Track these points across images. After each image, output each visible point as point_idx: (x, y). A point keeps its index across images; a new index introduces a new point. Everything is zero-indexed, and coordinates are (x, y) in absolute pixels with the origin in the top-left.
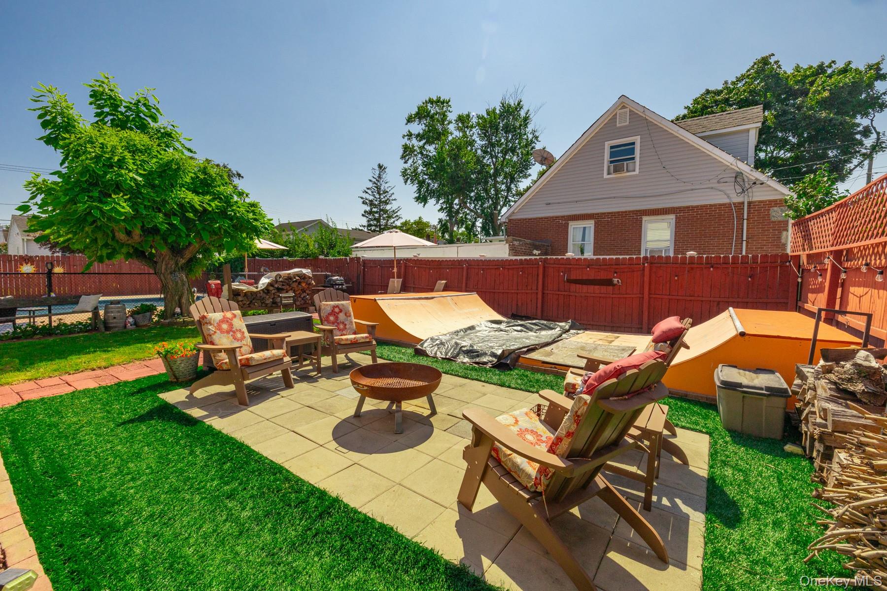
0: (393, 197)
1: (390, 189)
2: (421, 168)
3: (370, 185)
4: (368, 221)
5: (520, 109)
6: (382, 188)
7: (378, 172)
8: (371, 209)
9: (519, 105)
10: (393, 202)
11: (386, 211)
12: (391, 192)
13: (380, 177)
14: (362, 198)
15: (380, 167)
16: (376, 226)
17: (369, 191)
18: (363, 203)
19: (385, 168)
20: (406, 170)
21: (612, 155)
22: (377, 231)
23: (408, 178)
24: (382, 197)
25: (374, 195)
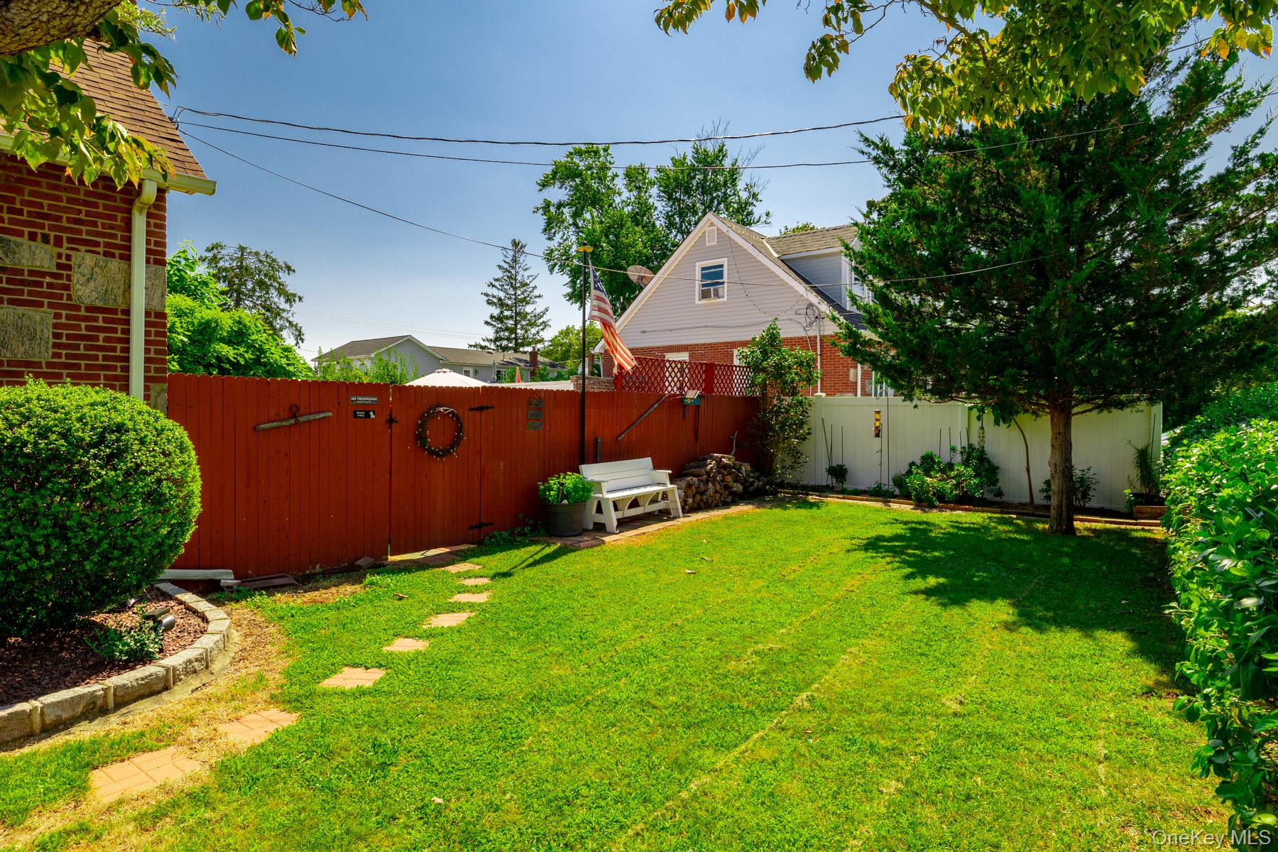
0: (536, 293)
1: (531, 279)
2: (574, 248)
3: (499, 274)
4: (497, 332)
5: (724, 156)
6: (519, 278)
7: (511, 253)
8: (502, 312)
9: (721, 152)
10: (537, 300)
11: (524, 316)
12: (532, 285)
13: (515, 260)
14: (487, 295)
15: (515, 244)
16: (508, 339)
17: (497, 284)
18: (489, 303)
19: (522, 247)
20: (552, 251)
21: (704, 277)
22: (511, 348)
23: (555, 264)
24: (519, 292)
25: (505, 291)
